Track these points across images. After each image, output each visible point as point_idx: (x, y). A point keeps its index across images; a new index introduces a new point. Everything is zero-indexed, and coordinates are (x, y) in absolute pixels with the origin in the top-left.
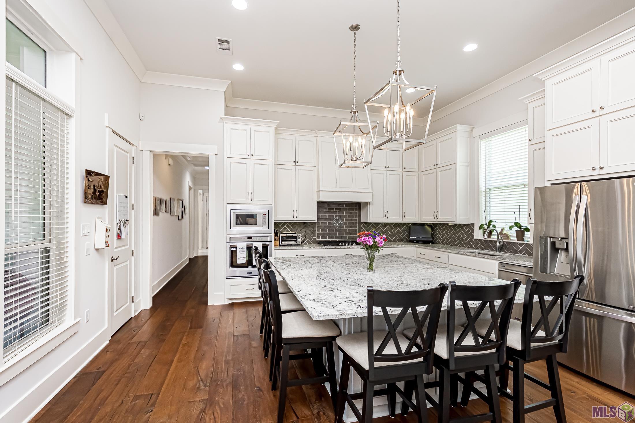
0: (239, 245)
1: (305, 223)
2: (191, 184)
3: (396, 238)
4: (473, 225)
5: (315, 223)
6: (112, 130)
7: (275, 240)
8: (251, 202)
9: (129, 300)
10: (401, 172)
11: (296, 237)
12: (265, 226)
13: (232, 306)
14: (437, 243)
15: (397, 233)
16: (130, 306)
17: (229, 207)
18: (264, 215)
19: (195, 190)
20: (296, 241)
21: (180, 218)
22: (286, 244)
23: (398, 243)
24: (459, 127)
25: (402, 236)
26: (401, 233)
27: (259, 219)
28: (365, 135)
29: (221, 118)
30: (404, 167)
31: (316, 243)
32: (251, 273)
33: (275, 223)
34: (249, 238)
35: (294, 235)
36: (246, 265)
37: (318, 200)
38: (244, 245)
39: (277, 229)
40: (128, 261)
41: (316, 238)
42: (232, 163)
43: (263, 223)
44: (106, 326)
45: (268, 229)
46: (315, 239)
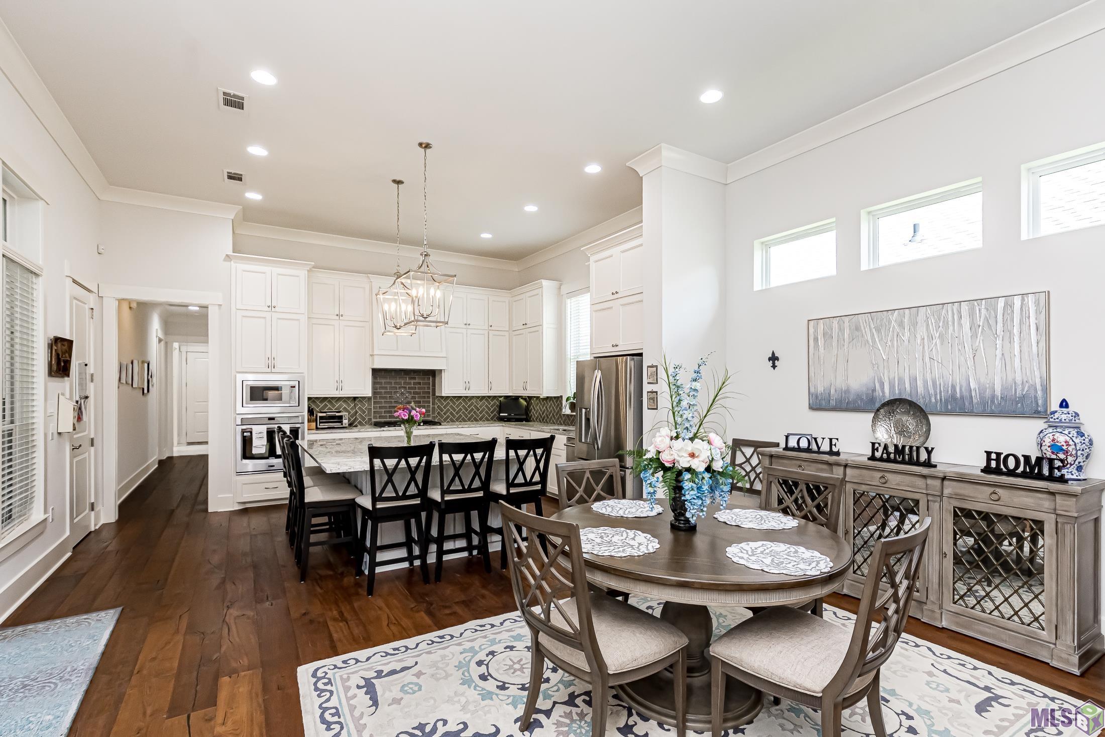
0: (256, 429)
1: (355, 398)
2: (161, 335)
3: (484, 416)
4: (561, 397)
5: (369, 398)
6: (73, 279)
7: (309, 421)
8: (273, 370)
9: (88, 507)
10: (487, 332)
11: (341, 417)
12: (294, 402)
13: (245, 511)
14: (531, 421)
15: (484, 409)
16: (88, 515)
17: (240, 378)
18: (292, 387)
19: (166, 343)
20: (341, 422)
21: (146, 391)
22: (326, 427)
23: (486, 422)
24: (545, 283)
25: (492, 413)
26: (490, 410)
27: (285, 392)
28: (438, 284)
29: (227, 255)
30: (490, 325)
31: (371, 424)
32: (273, 466)
33: (309, 399)
34: (270, 419)
35: (337, 414)
36: (267, 455)
37: (373, 367)
38: (264, 429)
39: (313, 406)
40: (87, 453)
41: (372, 417)
42: (244, 316)
43: (290, 398)
44: (68, 533)
45: (299, 406)
46: (370, 419)
